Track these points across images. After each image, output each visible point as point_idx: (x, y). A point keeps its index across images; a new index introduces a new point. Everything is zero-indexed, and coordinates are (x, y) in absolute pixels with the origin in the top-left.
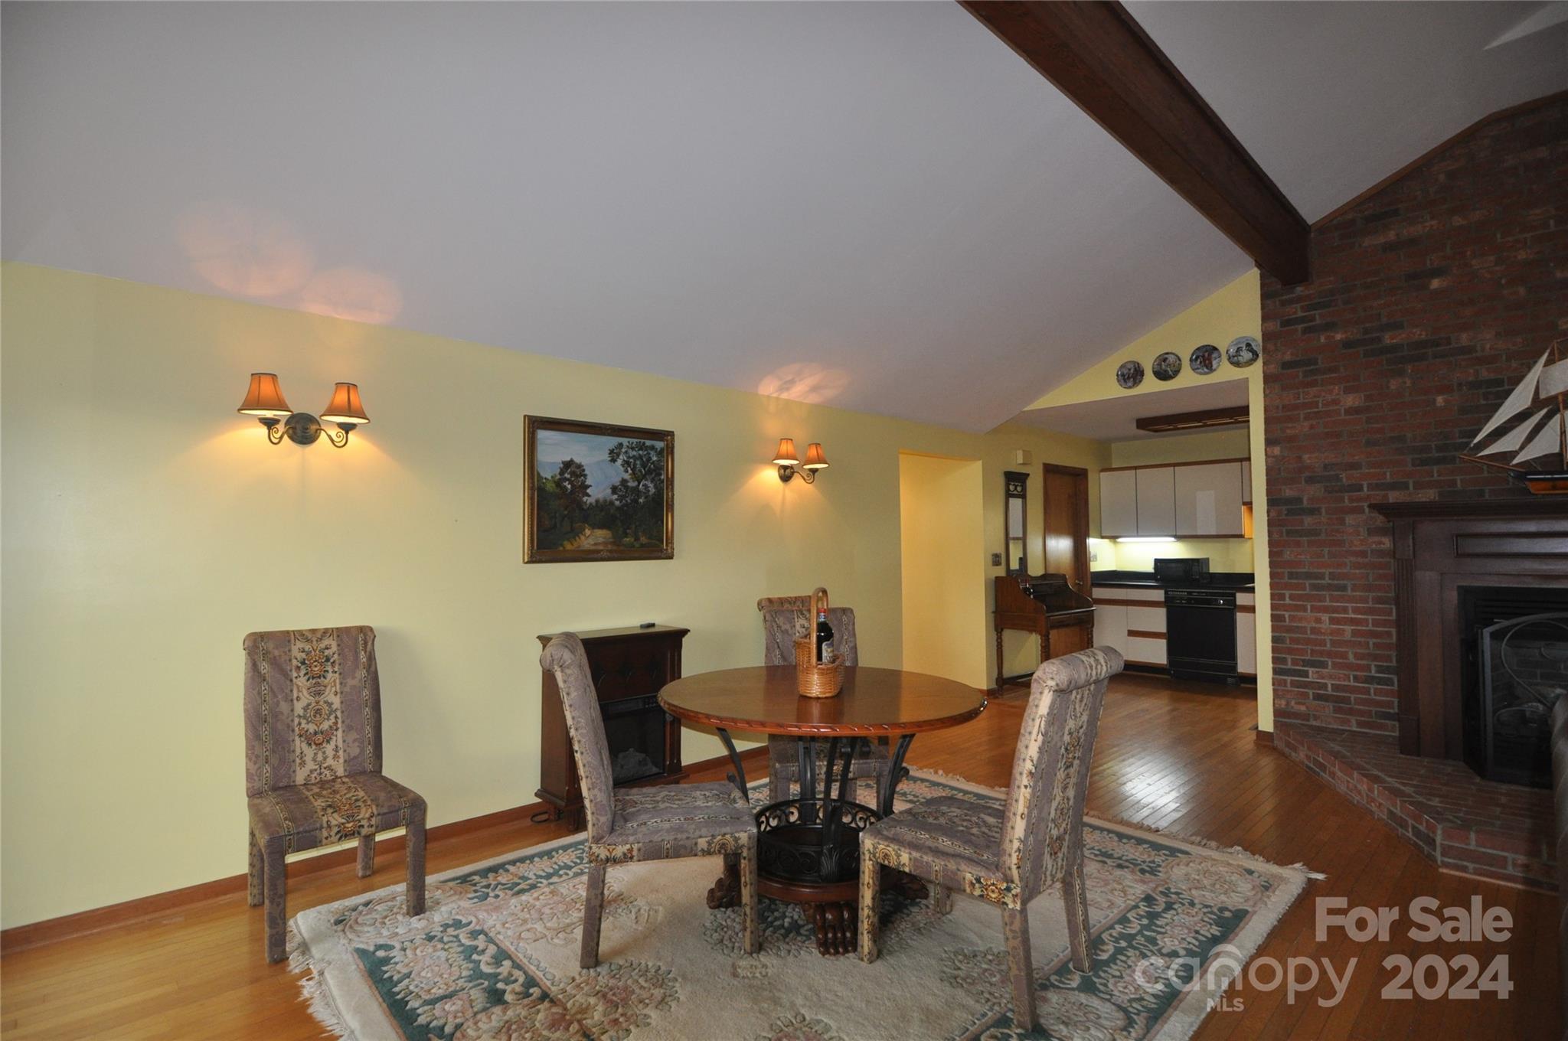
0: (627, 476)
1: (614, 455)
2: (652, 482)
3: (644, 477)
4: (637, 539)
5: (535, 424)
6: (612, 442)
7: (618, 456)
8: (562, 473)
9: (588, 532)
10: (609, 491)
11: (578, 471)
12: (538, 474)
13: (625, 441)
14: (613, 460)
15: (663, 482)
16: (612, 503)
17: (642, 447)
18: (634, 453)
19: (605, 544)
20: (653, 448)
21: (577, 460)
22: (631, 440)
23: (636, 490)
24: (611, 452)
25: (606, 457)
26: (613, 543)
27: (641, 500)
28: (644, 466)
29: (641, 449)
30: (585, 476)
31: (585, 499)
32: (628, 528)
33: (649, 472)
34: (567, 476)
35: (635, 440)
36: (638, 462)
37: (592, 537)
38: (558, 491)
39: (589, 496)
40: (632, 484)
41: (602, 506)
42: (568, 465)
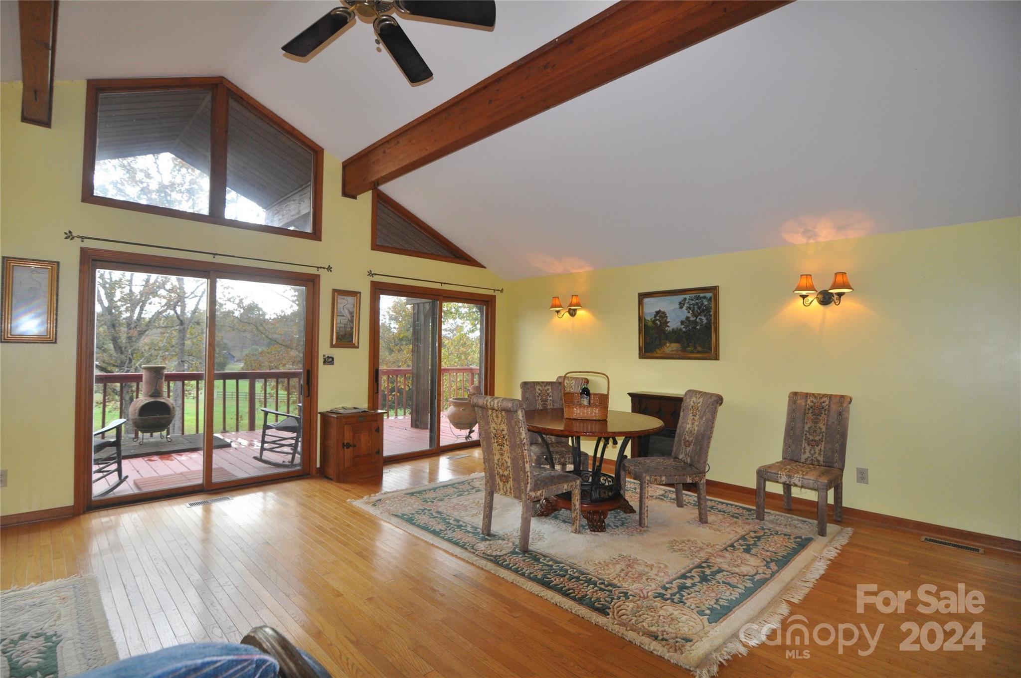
0: (689, 315)
1: (681, 305)
2: (705, 317)
3: (699, 314)
4: (695, 348)
5: (642, 296)
6: (680, 298)
7: (684, 305)
8: (655, 317)
9: (668, 345)
10: (680, 324)
11: (663, 315)
12: (644, 318)
13: (687, 297)
14: (681, 308)
15: (711, 316)
16: (681, 330)
17: (698, 298)
18: (693, 302)
19: (677, 351)
20: (705, 297)
21: (662, 310)
22: (691, 295)
23: (695, 322)
24: (680, 303)
25: (678, 306)
26: (681, 351)
27: (698, 327)
28: (699, 308)
29: (697, 299)
30: (667, 317)
31: (666, 328)
32: (690, 342)
33: (703, 311)
34: (658, 318)
35: (693, 295)
36: (696, 307)
37: (671, 347)
38: (653, 325)
39: (668, 327)
40: (692, 319)
41: (675, 332)
42: (658, 313)
